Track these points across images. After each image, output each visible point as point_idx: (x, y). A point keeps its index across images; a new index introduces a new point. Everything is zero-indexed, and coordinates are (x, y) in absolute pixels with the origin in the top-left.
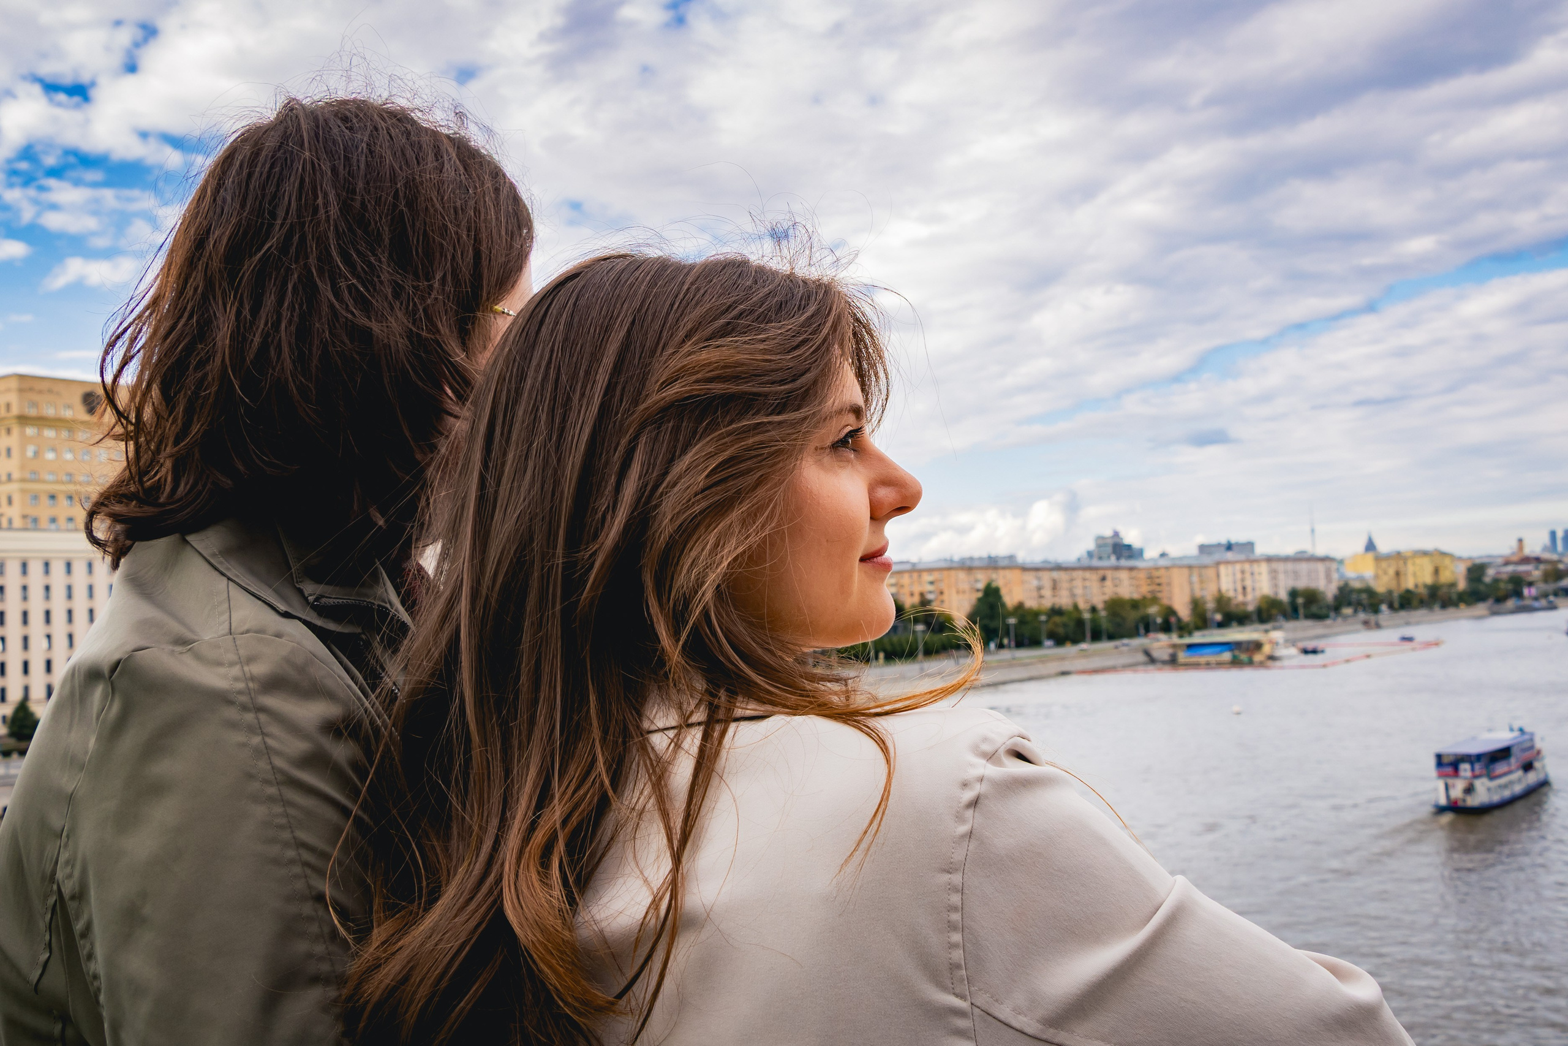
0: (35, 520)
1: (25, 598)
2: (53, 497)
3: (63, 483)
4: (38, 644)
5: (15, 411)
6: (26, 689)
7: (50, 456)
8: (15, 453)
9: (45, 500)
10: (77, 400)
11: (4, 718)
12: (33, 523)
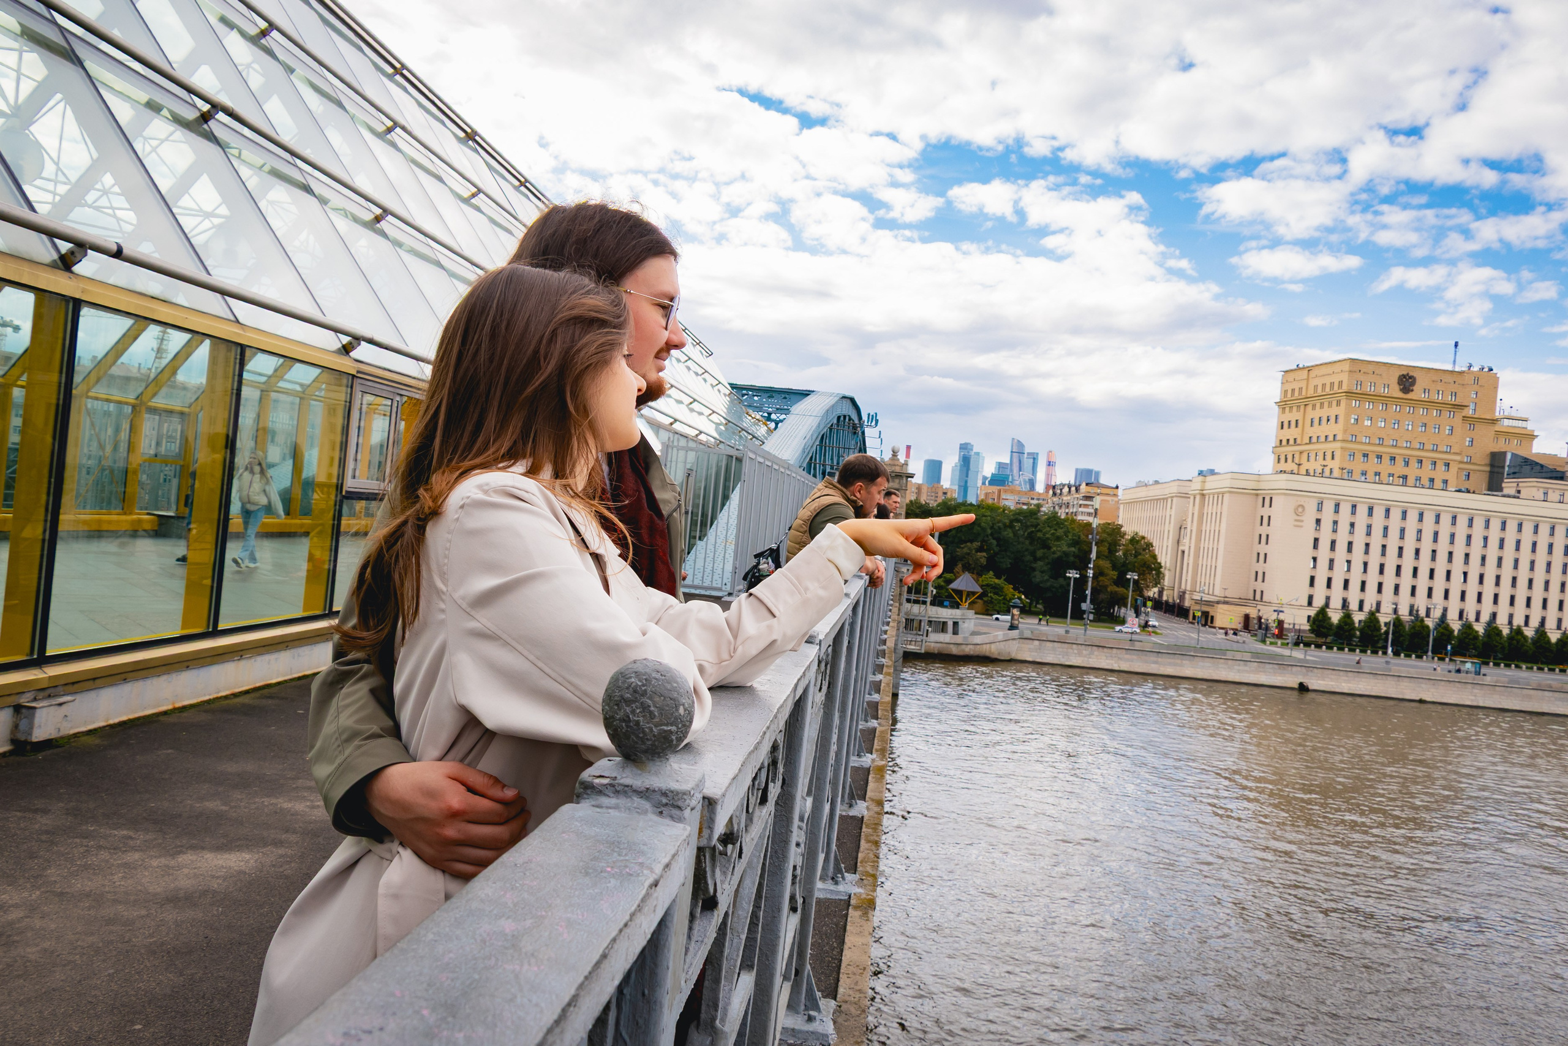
0: (1351, 472)
1: (1335, 531)
2: (1366, 455)
3: (1375, 444)
4: (1340, 566)
5: (1345, 388)
6: (1328, 598)
7: (1368, 423)
8: (1341, 419)
9: (1359, 457)
10: (1394, 381)
11: (1309, 617)
12: (1348, 475)
